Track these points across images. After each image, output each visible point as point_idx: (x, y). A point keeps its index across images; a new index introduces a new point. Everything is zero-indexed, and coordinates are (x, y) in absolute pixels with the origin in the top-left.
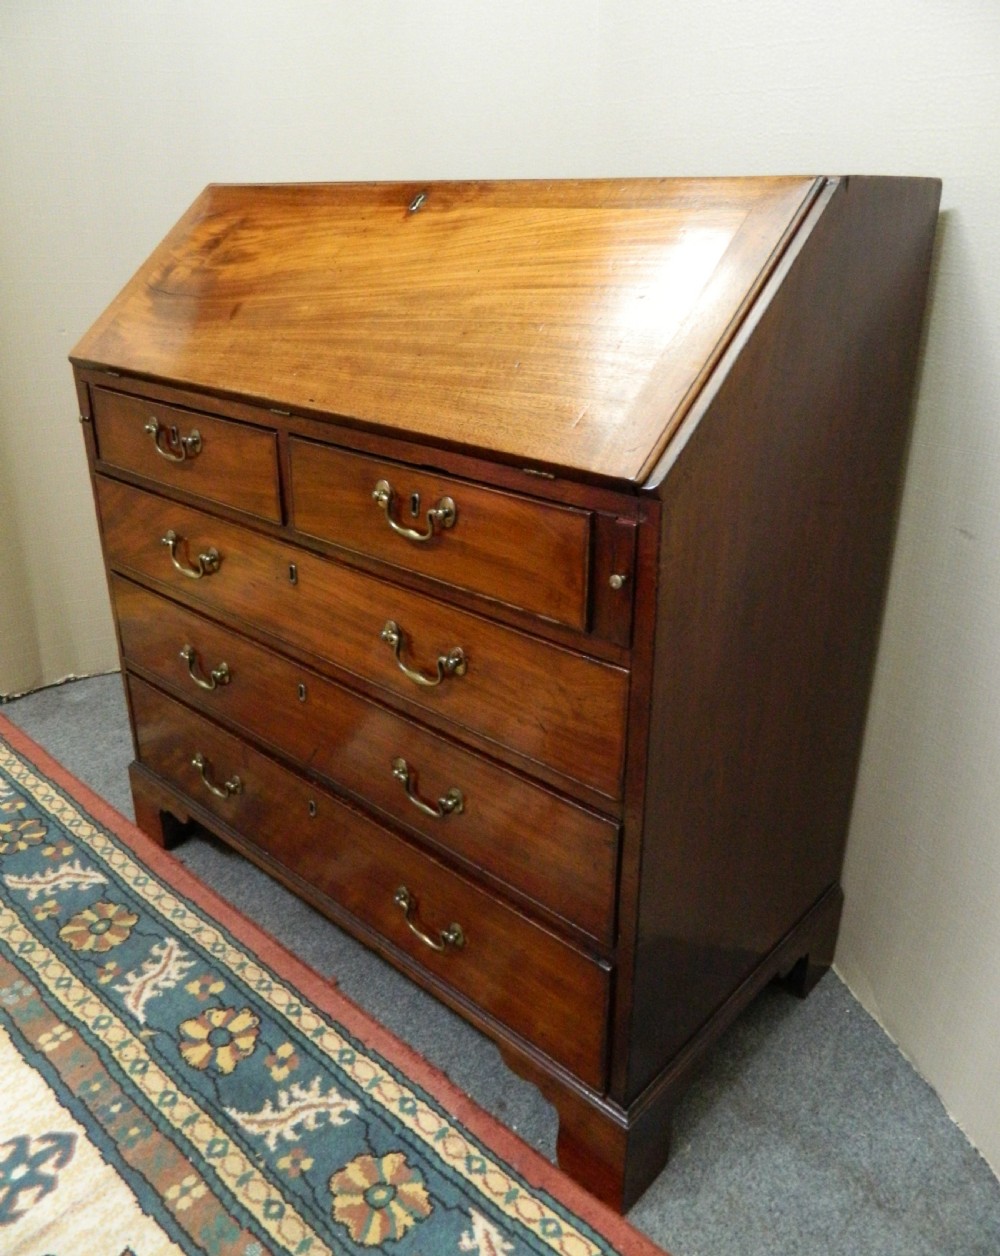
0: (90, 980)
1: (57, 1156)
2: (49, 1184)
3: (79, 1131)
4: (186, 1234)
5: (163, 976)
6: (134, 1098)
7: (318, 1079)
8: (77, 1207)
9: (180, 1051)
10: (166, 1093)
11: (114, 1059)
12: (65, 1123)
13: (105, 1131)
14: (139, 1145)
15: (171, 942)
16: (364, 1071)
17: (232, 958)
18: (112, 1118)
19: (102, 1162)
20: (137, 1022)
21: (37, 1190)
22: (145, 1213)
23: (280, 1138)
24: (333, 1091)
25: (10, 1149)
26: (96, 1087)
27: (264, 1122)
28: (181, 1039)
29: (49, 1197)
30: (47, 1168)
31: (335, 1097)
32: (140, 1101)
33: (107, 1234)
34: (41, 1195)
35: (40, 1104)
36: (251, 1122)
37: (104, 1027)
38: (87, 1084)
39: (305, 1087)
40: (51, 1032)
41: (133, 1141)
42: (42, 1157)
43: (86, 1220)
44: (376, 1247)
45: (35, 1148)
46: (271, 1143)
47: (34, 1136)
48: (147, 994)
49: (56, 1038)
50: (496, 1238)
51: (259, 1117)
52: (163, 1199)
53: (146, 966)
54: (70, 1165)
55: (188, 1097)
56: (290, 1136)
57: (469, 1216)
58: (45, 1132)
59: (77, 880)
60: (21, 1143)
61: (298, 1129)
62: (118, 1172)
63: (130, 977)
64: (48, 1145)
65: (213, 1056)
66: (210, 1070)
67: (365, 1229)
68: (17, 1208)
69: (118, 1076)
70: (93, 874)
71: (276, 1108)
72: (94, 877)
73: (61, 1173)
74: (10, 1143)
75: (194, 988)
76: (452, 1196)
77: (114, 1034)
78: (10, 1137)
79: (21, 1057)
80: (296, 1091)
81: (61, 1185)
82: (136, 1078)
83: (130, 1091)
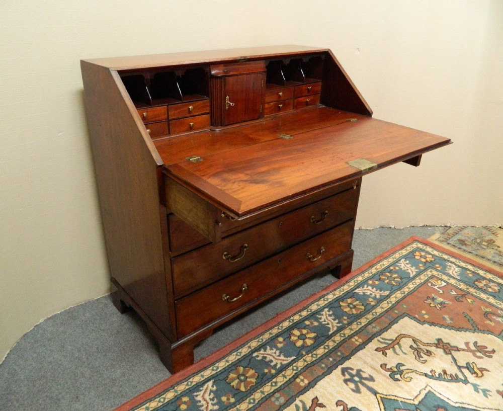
0: (273, 376)
1: (350, 371)
2: (359, 371)
3: (340, 367)
4: (369, 339)
5: (274, 355)
6: (325, 356)
7: (318, 316)
8: (365, 362)
9: (308, 346)
10: (324, 348)
11: (311, 363)
12: (338, 371)
13: (339, 361)
14: (343, 352)
15: (255, 355)
16: (314, 307)
17: (267, 336)
18: (334, 360)
19: (350, 360)
20: (295, 359)
21: (361, 373)
22: (365, 348)
23: (337, 323)
24: (321, 313)
25: (348, 383)
26: (323, 365)
27: (333, 326)
28: (303, 346)
29: (363, 370)
30: (354, 372)
31: (324, 313)
32: (327, 354)
33: (372, 355)
34: (363, 372)
35: (331, 379)
36: (333, 329)
37: (297, 368)
38: (322, 368)
39: (321, 319)
40: (299, 383)
41: (342, 354)
42: (350, 374)
43: (369, 360)
44: (365, 307)
45: (347, 377)
46: (339, 325)
47: (343, 378)
48: (282, 357)
49: (302, 381)
50: (359, 289)
51: (331, 328)
52: (359, 345)
53: (268, 360)
54: (352, 367)
55: (326, 342)
56: (337, 321)
57: (355, 293)
58: (341, 376)
59: (208, 392)
60: (346, 381)
61: (334, 320)
62: (353, 355)
63: (272, 364)
64: (346, 373)
65: (310, 338)
66: (315, 339)
67: (361, 309)
68: (368, 376)
69: (318, 361)
70: (205, 386)
71: (328, 324)
72: (208, 386)
73: (355, 369)
74: (347, 385)
75: (280, 345)
76: (351, 295)
77: (301, 364)
78: (345, 384)
79: (312, 389)
80: (322, 320)
81: (359, 368)
82: (319, 356)
83: (324, 357)
